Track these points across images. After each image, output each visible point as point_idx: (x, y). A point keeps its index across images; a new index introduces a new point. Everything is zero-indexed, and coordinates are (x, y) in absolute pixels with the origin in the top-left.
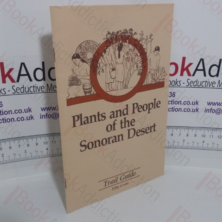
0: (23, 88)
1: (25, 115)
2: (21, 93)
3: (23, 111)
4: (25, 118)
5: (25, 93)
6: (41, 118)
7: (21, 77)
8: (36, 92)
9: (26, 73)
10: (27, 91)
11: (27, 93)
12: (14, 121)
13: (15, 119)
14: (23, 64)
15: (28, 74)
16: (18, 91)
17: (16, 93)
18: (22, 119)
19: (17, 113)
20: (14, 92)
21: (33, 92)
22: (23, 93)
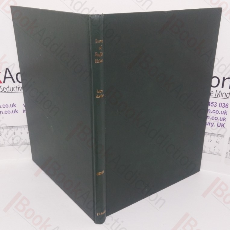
0: (8, 88)
1: (11, 109)
2: (7, 92)
3: (9, 106)
4: (11, 112)
5: (10, 92)
6: (24, 112)
7: (6, 79)
8: (18, 91)
9: (10, 77)
10: (11, 90)
11: (12, 92)
12: (2, 113)
13: (4, 112)
14: (7, 69)
15: (12, 77)
16: (5, 90)
17: (3, 92)
18: (9, 112)
19: (5, 107)
20: (2, 91)
21: (16, 91)
22: (8, 92)
